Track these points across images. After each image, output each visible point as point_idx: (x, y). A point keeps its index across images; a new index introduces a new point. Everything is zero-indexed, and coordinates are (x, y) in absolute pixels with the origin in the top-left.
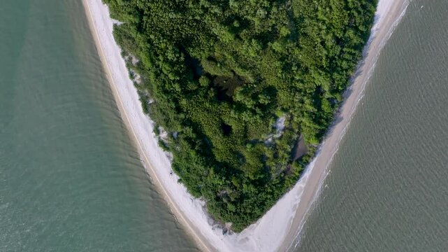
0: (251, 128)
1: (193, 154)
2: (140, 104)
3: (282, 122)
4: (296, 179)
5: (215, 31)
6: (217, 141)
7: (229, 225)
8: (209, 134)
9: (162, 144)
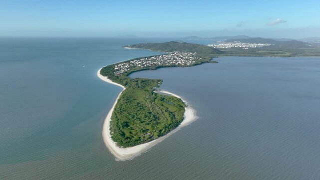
2: (109, 128)
7: (122, 147)
9: (111, 134)
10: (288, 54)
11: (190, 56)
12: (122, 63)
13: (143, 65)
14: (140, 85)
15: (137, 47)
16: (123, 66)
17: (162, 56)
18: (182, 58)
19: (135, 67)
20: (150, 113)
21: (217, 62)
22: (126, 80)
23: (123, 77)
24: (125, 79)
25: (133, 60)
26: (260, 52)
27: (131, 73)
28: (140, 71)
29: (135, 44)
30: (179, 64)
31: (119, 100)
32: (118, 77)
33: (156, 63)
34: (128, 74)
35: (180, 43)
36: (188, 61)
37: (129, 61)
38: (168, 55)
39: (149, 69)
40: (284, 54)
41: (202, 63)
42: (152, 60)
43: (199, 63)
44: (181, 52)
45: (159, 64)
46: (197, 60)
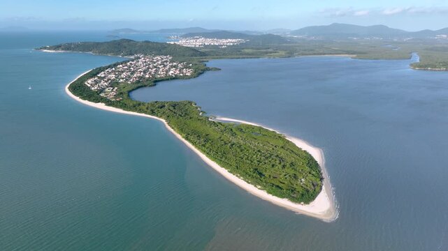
0: (292, 182)
1: (274, 188)
3: (303, 180)
4: (321, 189)
5: (263, 166)
6: (281, 185)
7: (302, 203)
8: (277, 184)
10: (283, 53)
11: (171, 62)
12: (86, 78)
15: (63, 49)
18: (165, 66)
20: (259, 151)
21: (220, 69)
26: (247, 51)
29: (59, 44)
30: (176, 75)
31: (187, 139)
33: (139, 75)
36: (181, 70)
37: (93, 75)
38: (134, 60)
40: (277, 54)
41: (203, 71)
43: (200, 71)
44: (145, 54)
45: (147, 76)
46: (190, 68)
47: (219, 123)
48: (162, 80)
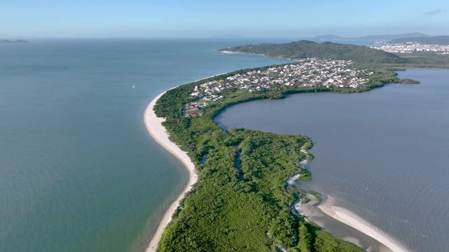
11: (345, 68)
12: (211, 80)
13: (254, 86)
14: (245, 167)
15: (242, 51)
16: (210, 87)
17: (289, 67)
18: (330, 72)
19: (235, 90)
21: (419, 83)
22: (206, 137)
23: (203, 123)
24: (206, 131)
25: (232, 75)
27: (224, 108)
28: (246, 101)
29: (239, 45)
30: (332, 86)
32: (188, 122)
33: (279, 81)
34: (217, 111)
35: (318, 44)
36: (348, 79)
37: (224, 77)
38: (299, 63)
39: (266, 98)
41: (384, 83)
42: (270, 75)
43: (378, 83)
44: (321, 58)
45: (287, 84)
46: (366, 76)
47: (311, 229)
48: (301, 92)
